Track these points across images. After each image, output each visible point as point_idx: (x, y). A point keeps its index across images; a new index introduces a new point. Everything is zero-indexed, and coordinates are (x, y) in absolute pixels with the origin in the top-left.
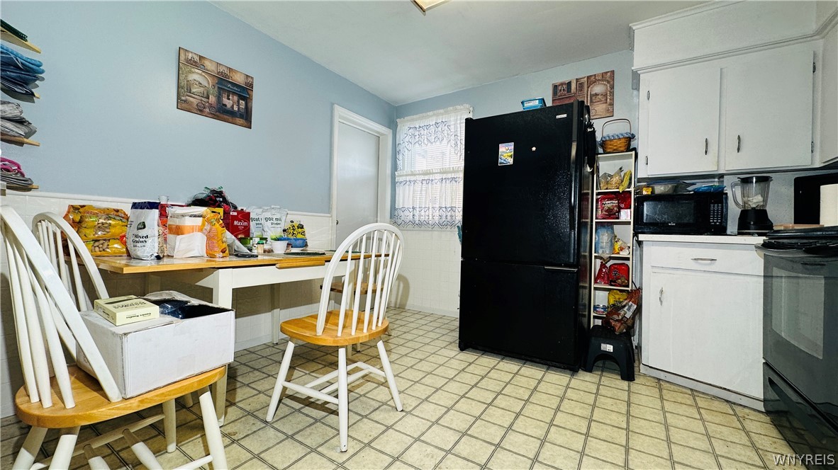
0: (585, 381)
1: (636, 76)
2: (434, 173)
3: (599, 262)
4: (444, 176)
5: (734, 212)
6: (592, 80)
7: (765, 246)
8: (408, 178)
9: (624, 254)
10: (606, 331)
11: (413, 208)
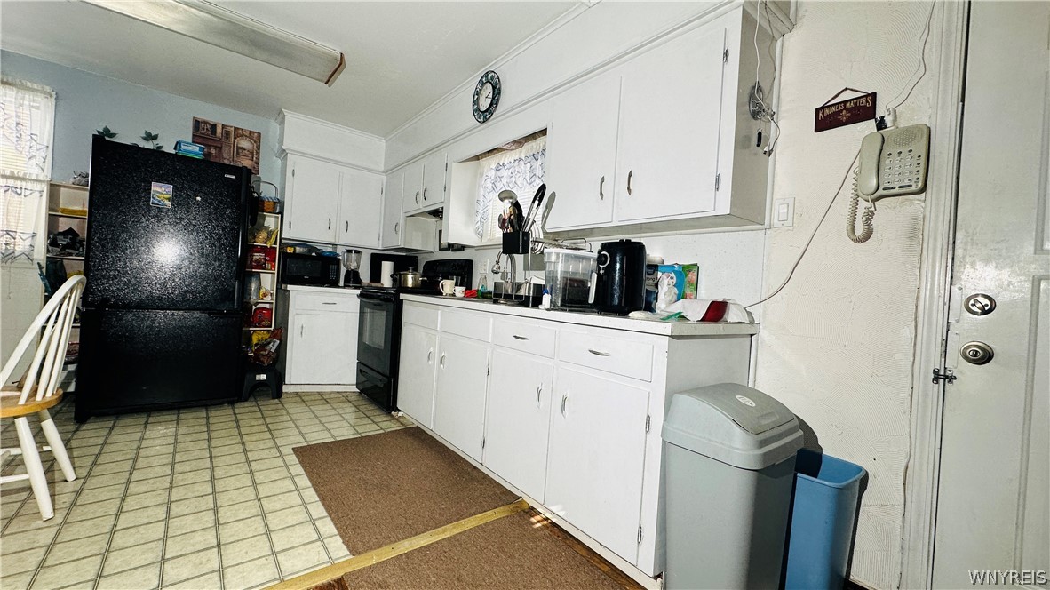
0: (246, 407)
5: (343, 271)
6: (239, 133)
7: (360, 295)
9: (268, 299)
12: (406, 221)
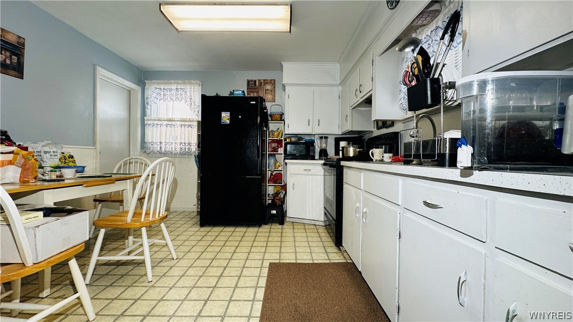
0: (265, 228)
1: (284, 86)
2: (175, 121)
3: (270, 172)
4: (183, 123)
5: (317, 150)
6: (266, 82)
7: (324, 164)
8: (155, 122)
9: (280, 168)
10: (273, 205)
11: (161, 143)
12: (352, 112)
